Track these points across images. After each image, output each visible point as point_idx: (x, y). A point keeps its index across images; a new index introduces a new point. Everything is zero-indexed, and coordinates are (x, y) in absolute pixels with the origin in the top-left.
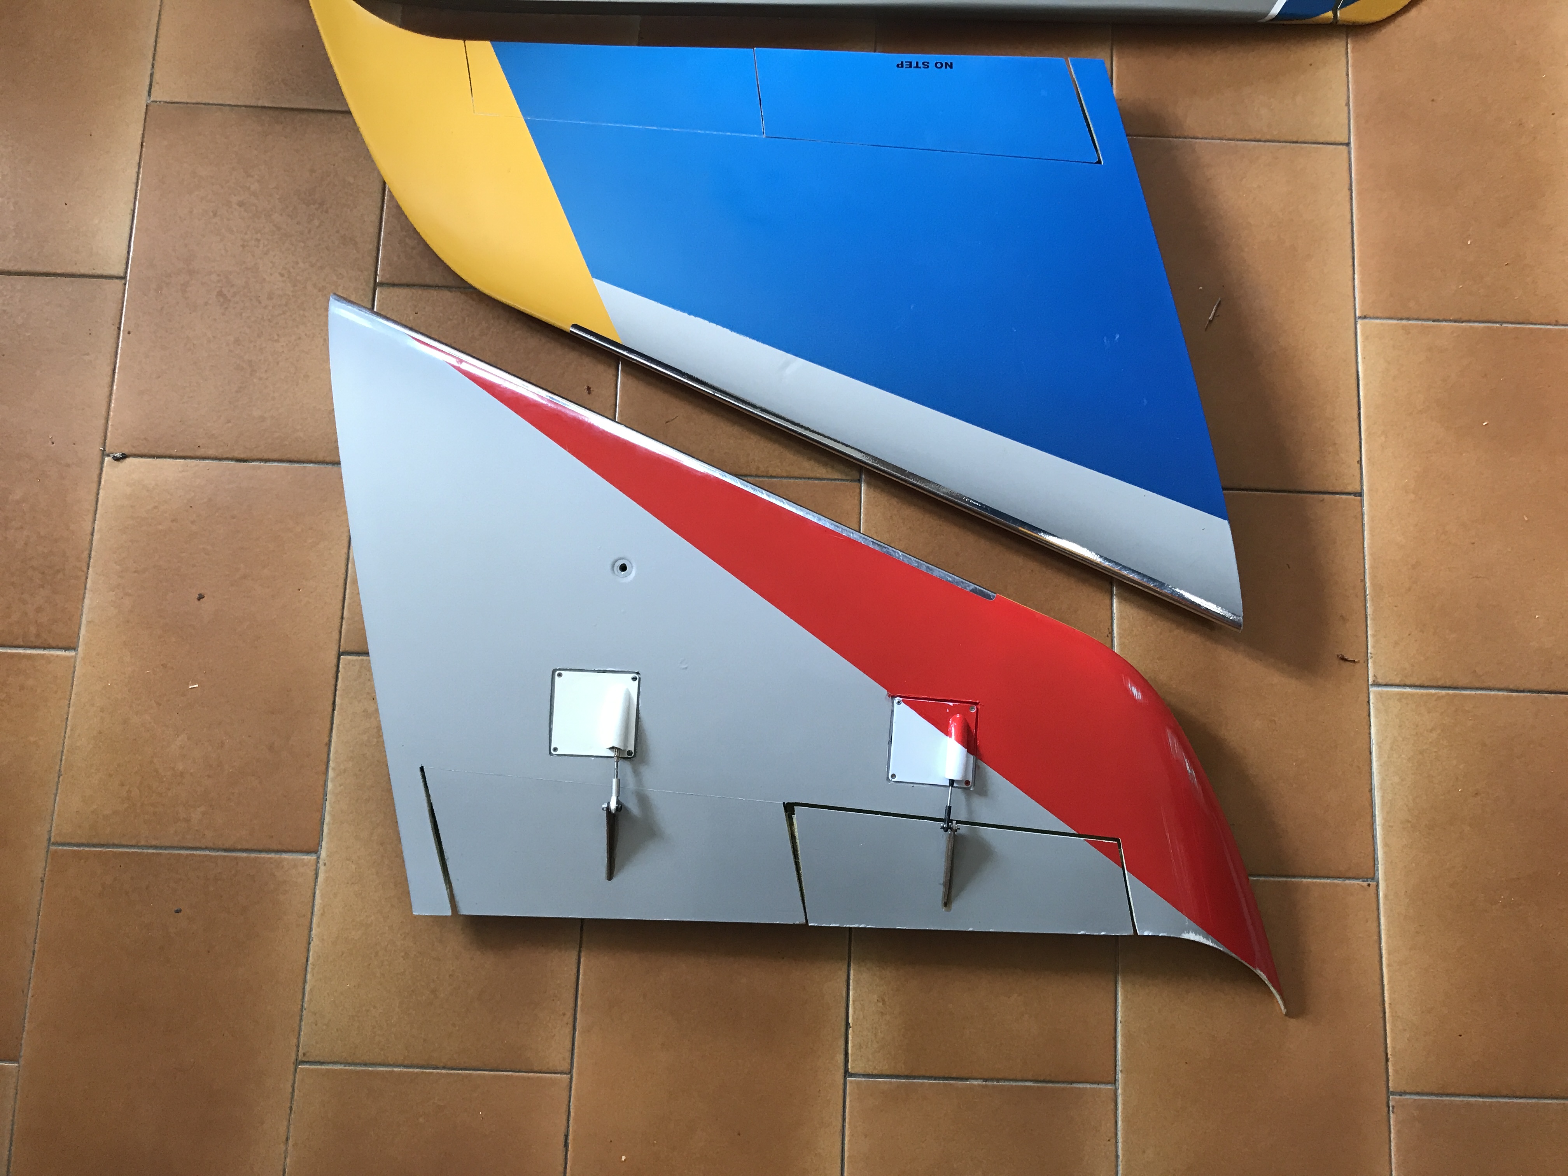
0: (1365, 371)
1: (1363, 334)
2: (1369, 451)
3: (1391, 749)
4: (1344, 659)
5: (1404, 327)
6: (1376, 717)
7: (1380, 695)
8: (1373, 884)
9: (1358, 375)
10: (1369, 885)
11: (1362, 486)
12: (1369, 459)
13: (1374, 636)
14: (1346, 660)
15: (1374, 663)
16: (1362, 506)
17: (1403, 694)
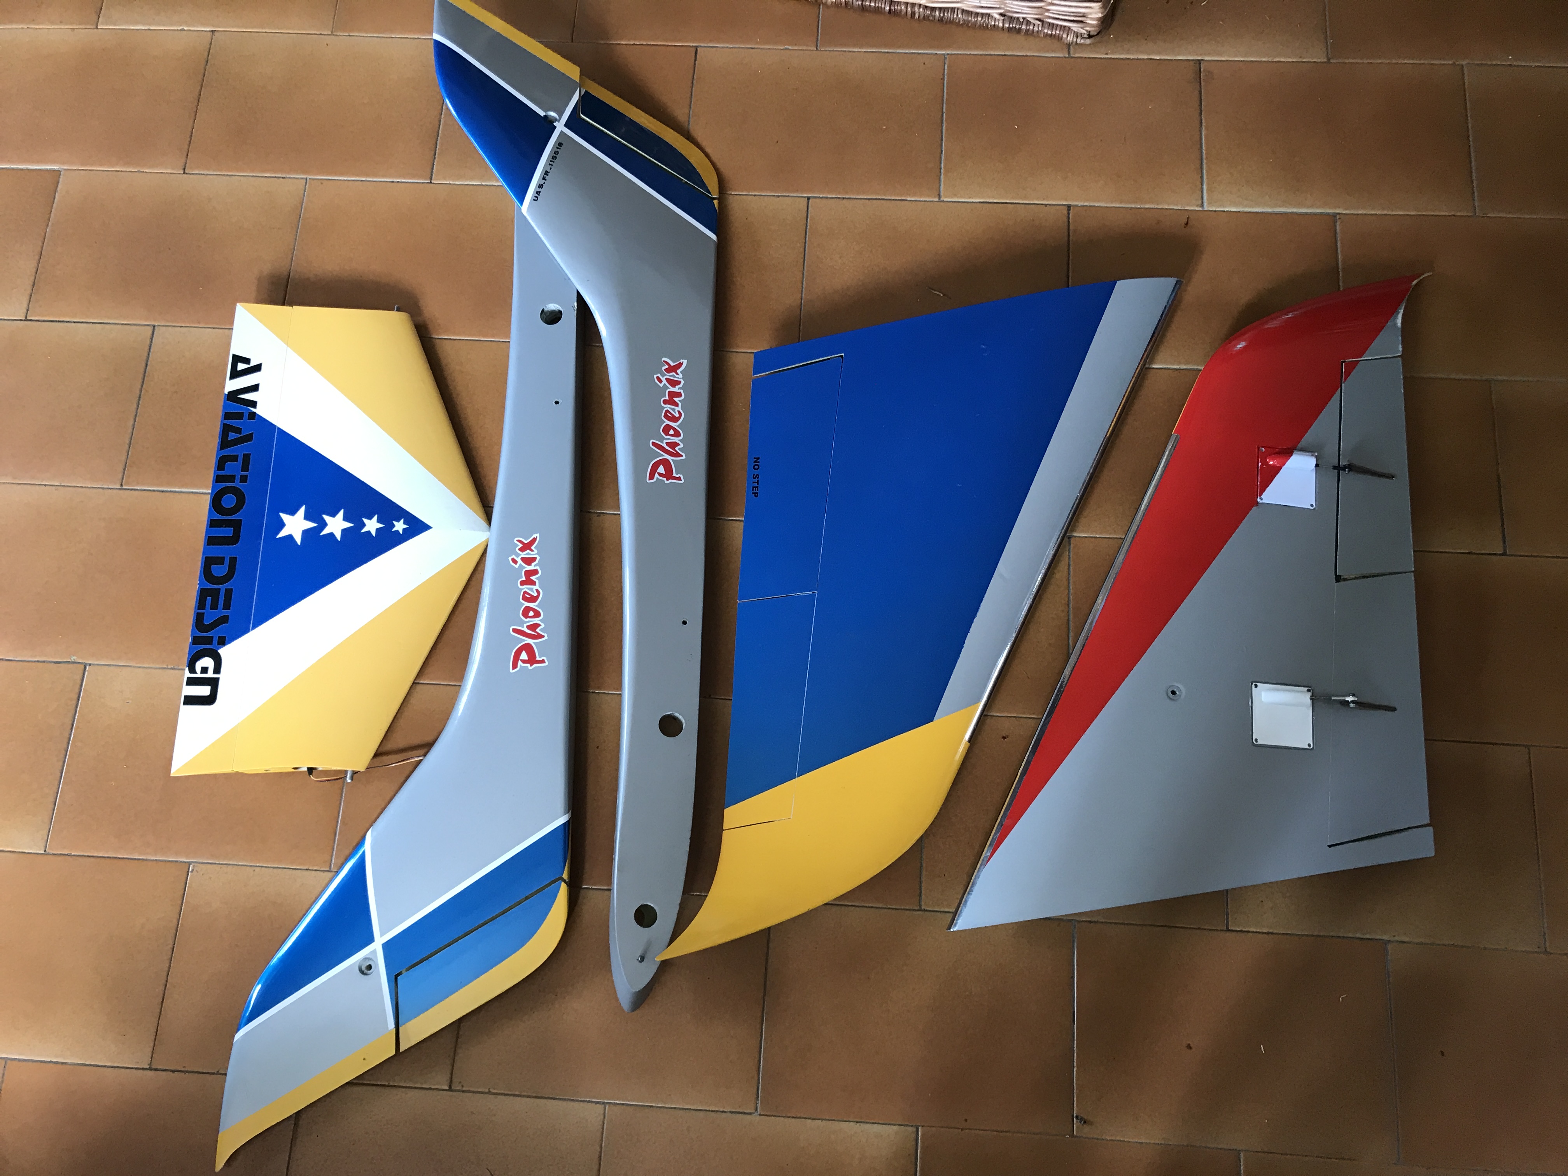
0: (980, 198)
1: (952, 198)
2: (1038, 199)
3: (1246, 199)
4: (1187, 224)
5: (947, 171)
6: (1226, 207)
7: (1209, 204)
8: (1338, 217)
9: (982, 202)
10: (1339, 219)
11: (1062, 205)
12: (1044, 199)
13: (1169, 205)
14: (1188, 222)
15: (1188, 205)
16: (1077, 206)
17: (1208, 190)
